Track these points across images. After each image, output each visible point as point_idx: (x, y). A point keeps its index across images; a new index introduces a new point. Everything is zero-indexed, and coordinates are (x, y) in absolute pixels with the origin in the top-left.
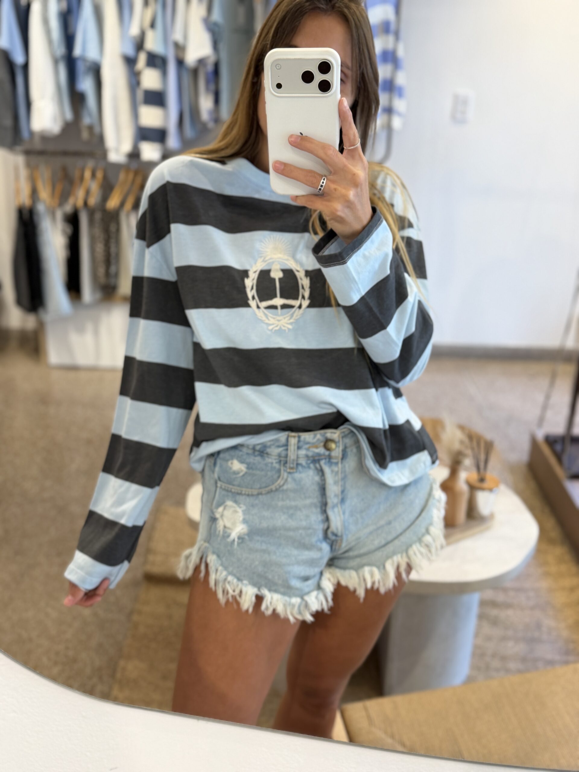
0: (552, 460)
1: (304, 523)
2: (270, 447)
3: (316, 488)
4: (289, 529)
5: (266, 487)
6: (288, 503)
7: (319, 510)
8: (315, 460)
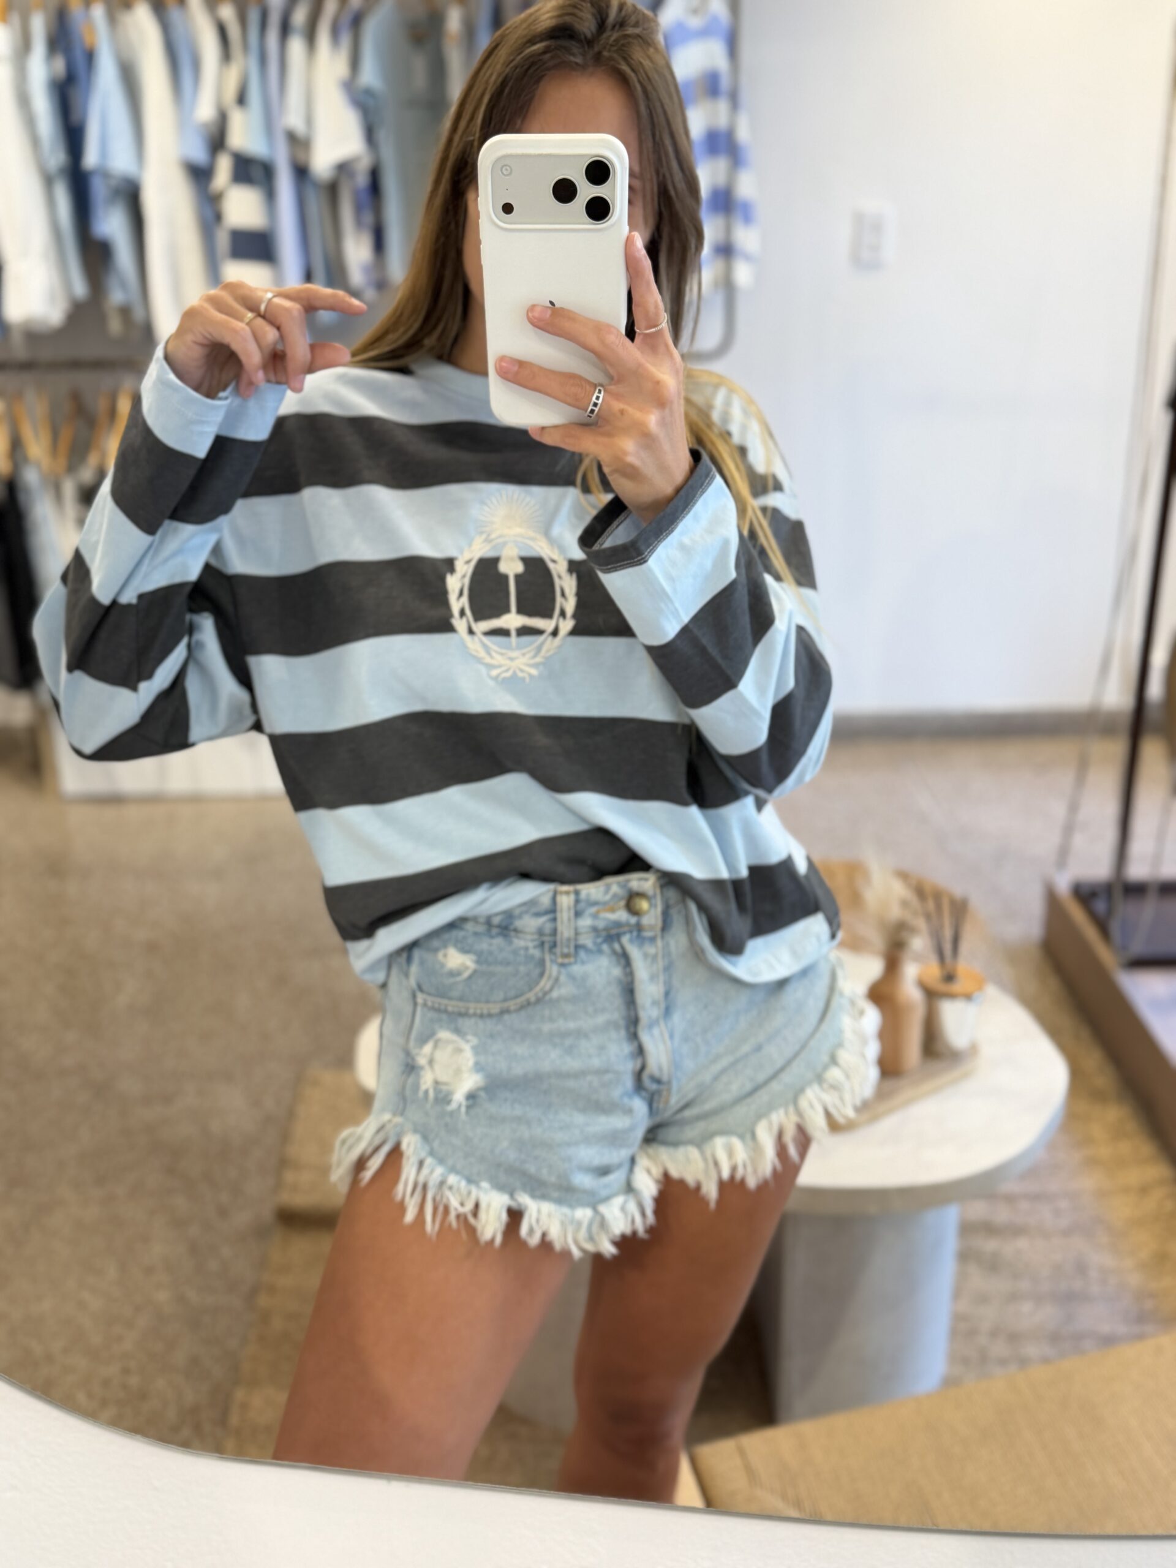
0: (1090, 933)
1: (596, 1062)
2: (520, 917)
3: (615, 990)
4: (567, 1075)
5: (516, 997)
6: (561, 1024)
7: (623, 1033)
8: (611, 935)
